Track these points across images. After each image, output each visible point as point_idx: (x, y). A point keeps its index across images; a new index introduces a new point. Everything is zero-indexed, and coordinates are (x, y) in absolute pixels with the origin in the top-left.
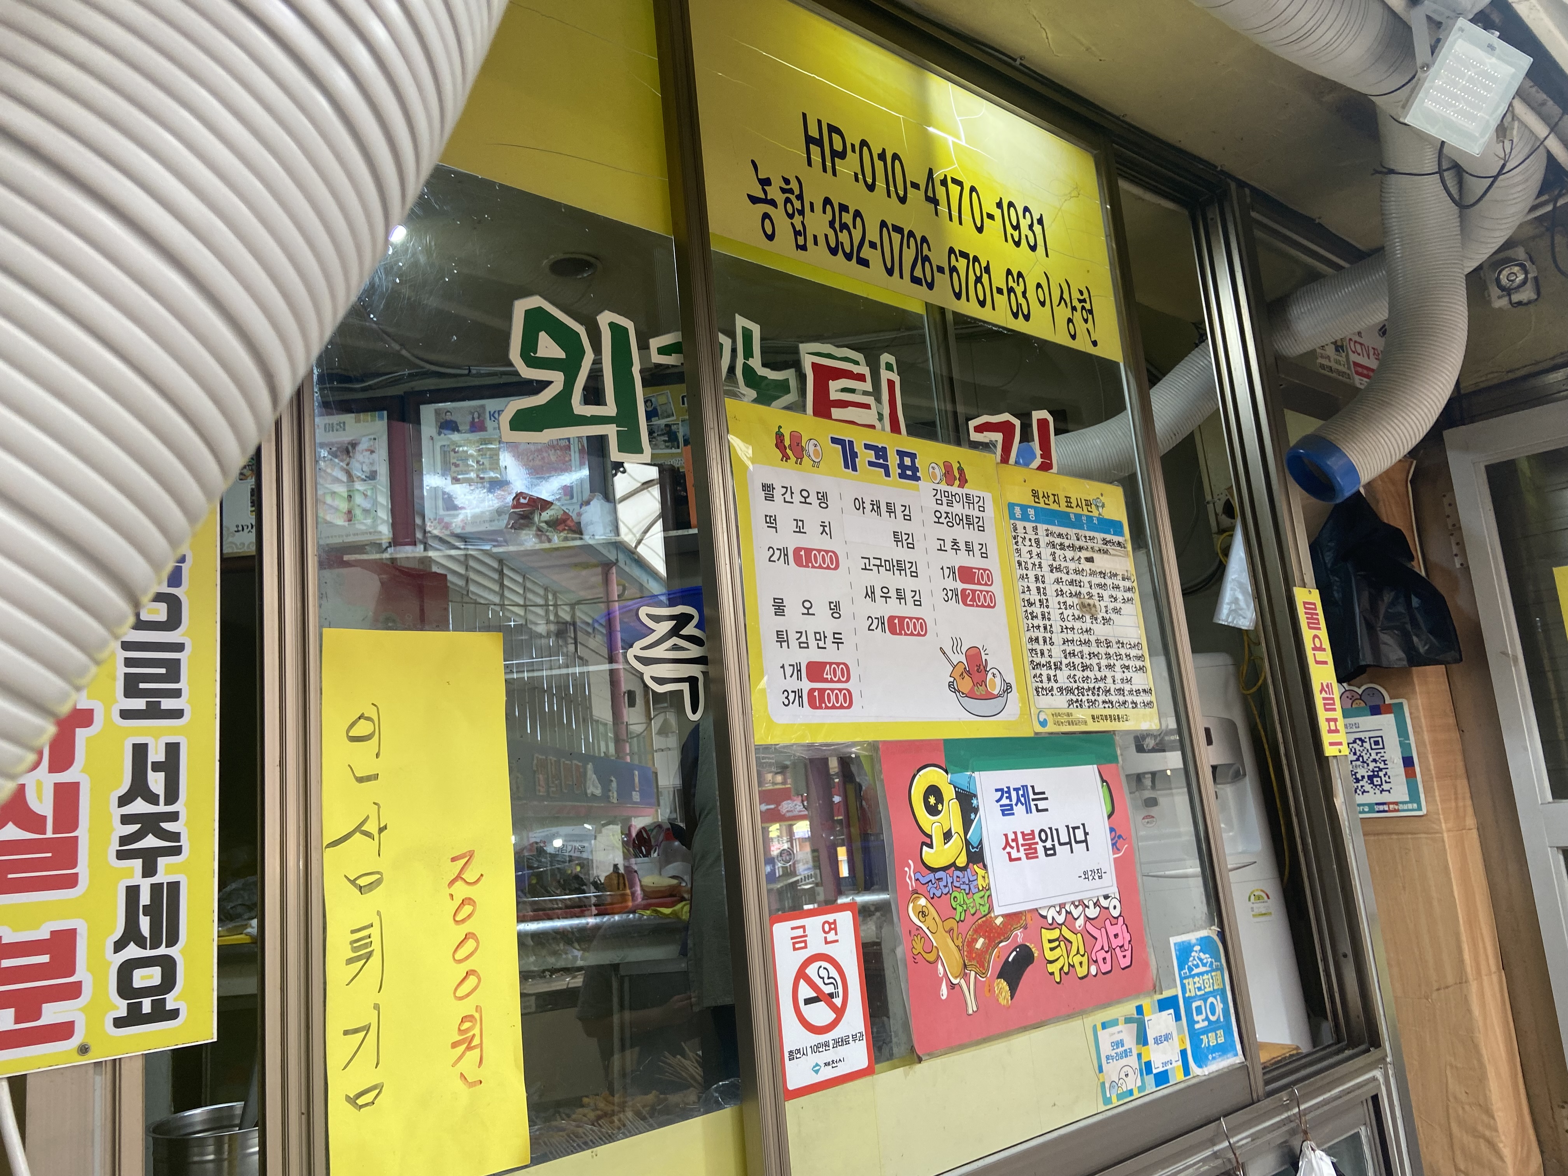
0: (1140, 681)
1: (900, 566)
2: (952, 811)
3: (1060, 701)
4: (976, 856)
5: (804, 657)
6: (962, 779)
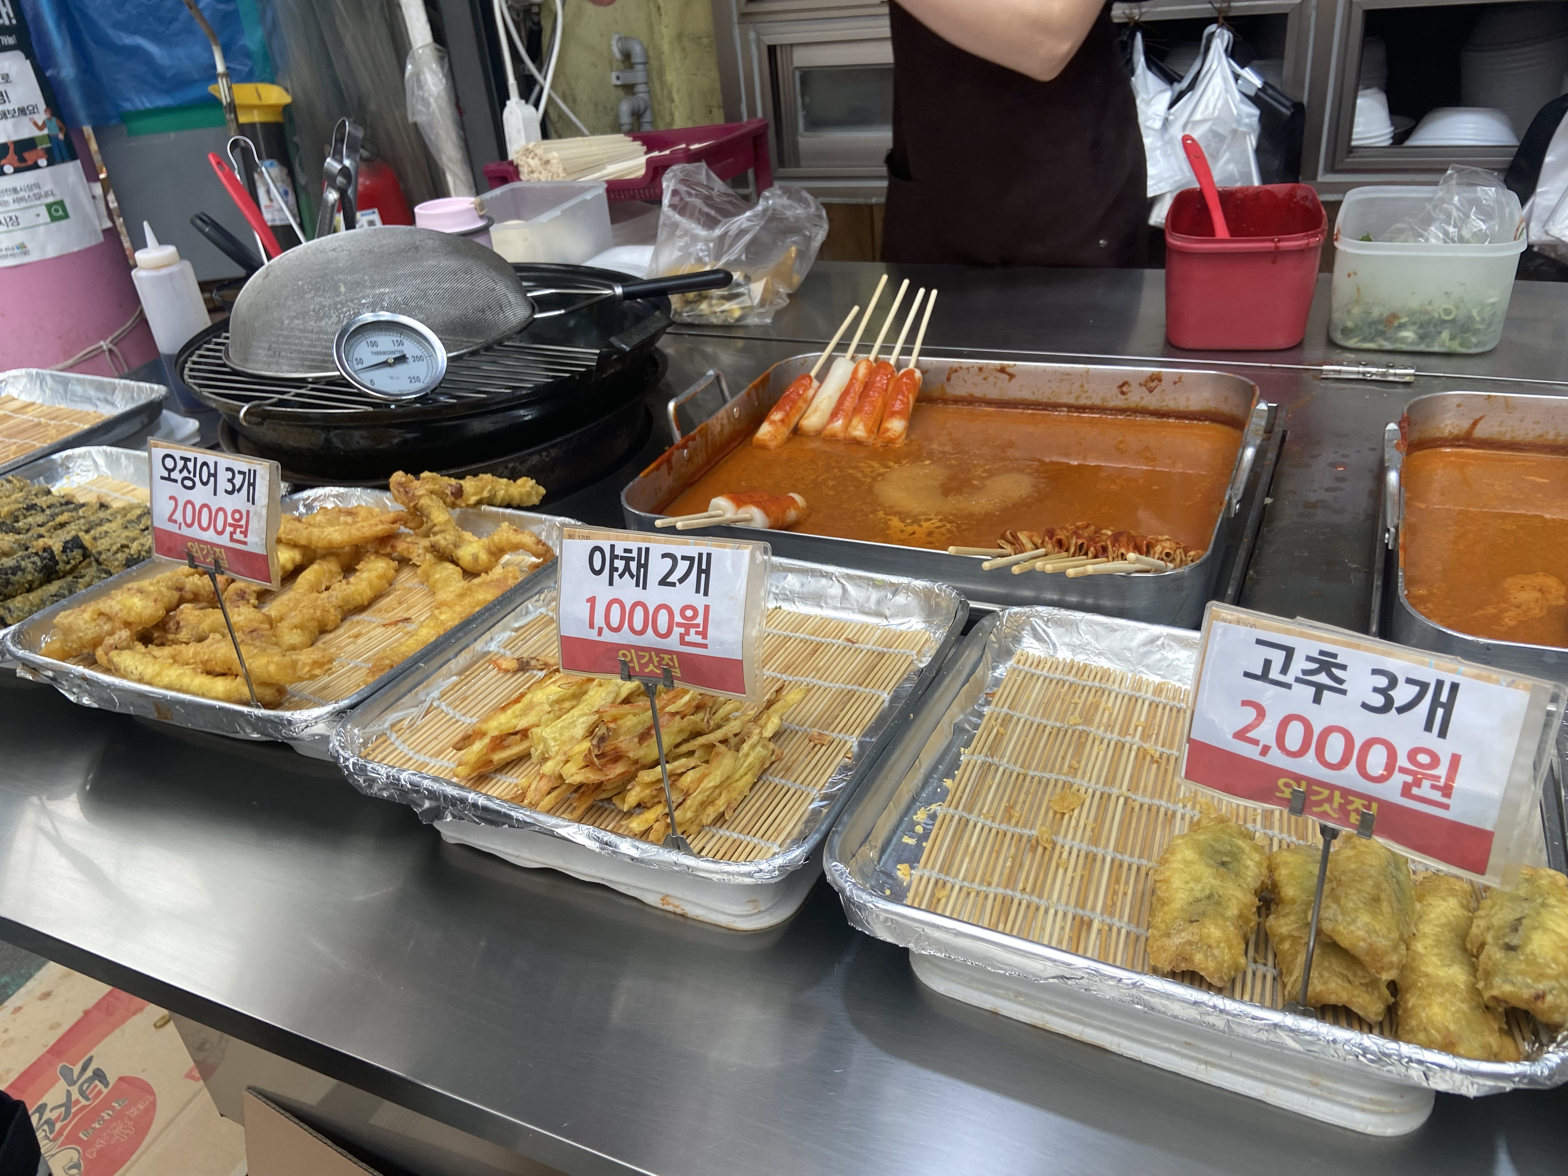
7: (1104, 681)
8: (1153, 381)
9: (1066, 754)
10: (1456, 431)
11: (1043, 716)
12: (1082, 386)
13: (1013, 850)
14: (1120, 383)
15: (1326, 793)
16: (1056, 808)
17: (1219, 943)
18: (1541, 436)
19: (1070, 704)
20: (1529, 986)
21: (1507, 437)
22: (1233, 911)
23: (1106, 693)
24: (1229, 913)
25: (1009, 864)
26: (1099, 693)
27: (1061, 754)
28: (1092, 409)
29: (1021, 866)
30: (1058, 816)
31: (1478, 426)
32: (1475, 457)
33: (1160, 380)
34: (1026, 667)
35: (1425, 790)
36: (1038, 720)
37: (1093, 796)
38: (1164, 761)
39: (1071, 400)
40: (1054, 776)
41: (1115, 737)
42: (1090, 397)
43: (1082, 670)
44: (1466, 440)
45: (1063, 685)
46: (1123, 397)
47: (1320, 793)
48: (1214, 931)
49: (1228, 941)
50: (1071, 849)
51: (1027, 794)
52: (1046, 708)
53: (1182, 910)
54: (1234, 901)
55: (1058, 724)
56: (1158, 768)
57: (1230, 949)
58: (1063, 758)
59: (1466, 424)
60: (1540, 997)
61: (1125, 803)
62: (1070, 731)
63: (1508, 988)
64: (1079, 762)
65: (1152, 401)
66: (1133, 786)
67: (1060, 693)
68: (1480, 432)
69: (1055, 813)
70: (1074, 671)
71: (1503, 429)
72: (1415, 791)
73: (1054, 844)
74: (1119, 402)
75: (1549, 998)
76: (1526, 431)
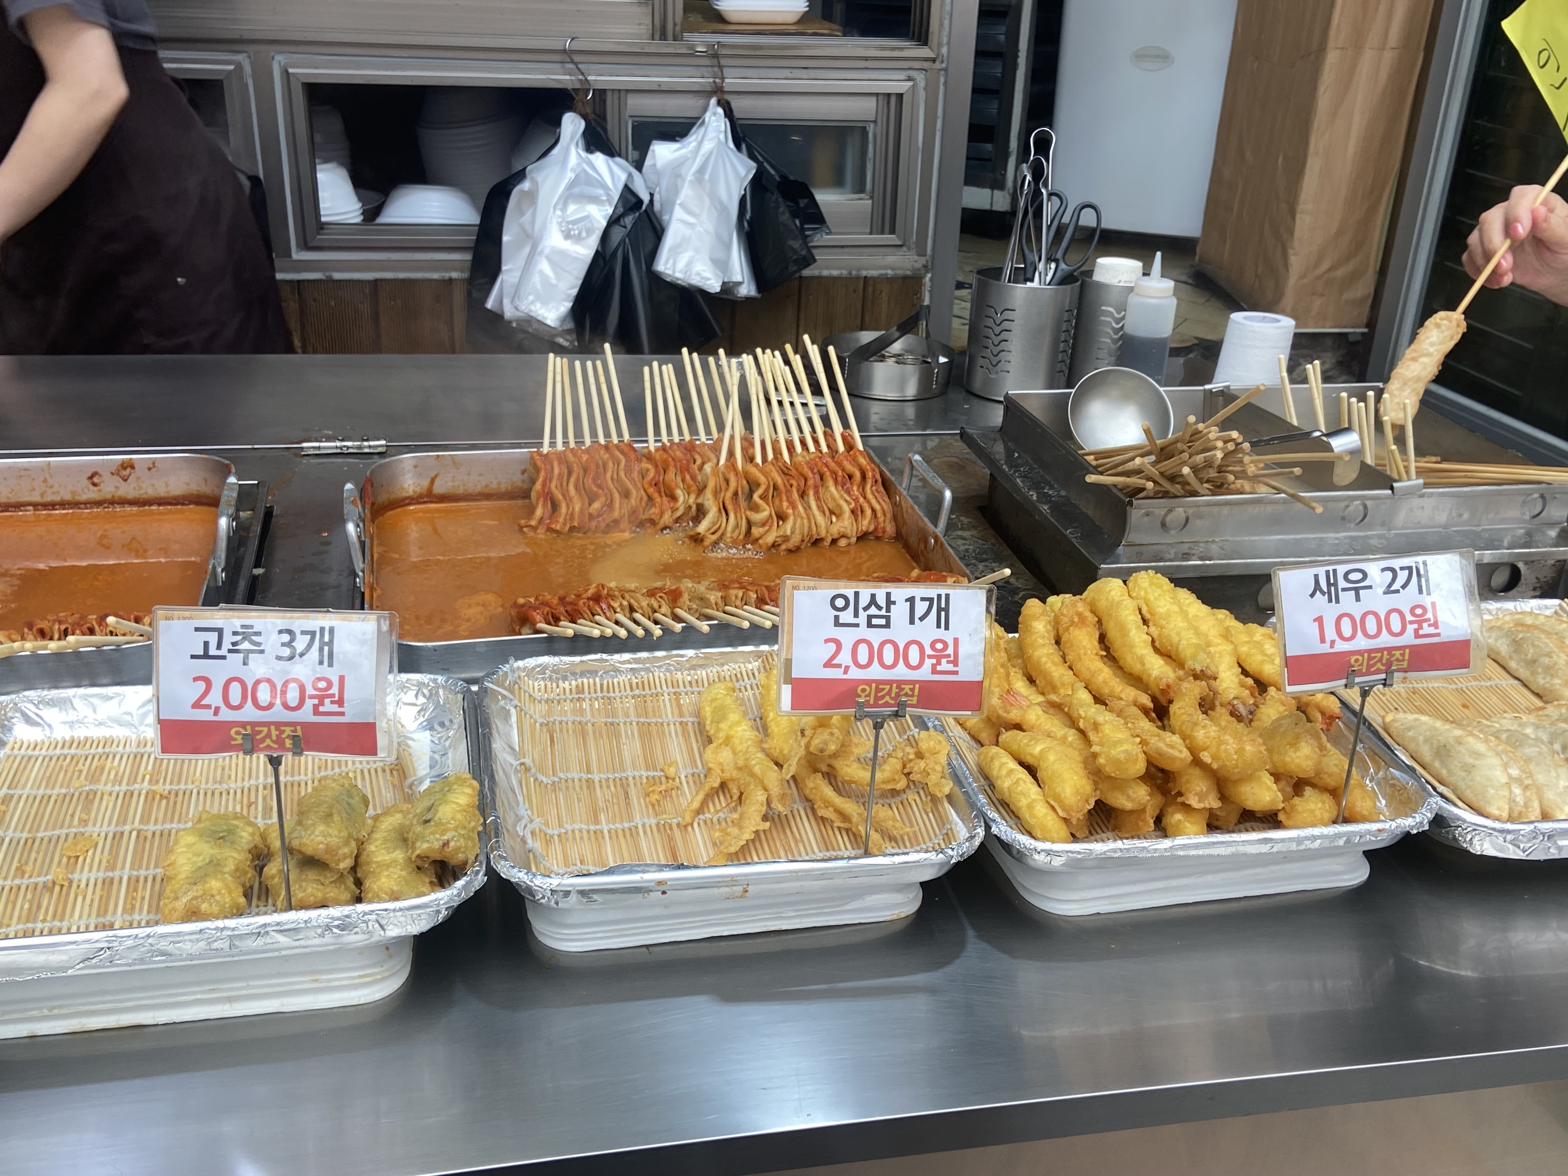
7: (108, 746)
8: (125, 468)
9: (74, 812)
10: (418, 490)
11: (46, 787)
12: (45, 481)
13: (29, 896)
14: (89, 474)
15: (265, 729)
16: (70, 854)
17: (220, 891)
18: (487, 486)
19: (74, 771)
20: (438, 840)
21: (461, 491)
22: (230, 866)
23: (111, 756)
24: (227, 869)
25: (26, 906)
26: (104, 757)
27: (70, 812)
28: (63, 504)
29: (39, 907)
30: (72, 860)
31: (436, 484)
32: (437, 511)
33: (133, 467)
34: (23, 751)
35: (328, 706)
36: (41, 792)
37: (106, 839)
38: (172, 796)
39: (36, 498)
40: (64, 831)
41: (124, 787)
42: (58, 493)
43: (82, 743)
44: (429, 496)
45: (65, 760)
46: (95, 489)
47: (261, 732)
48: (214, 884)
49: (227, 887)
50: (88, 880)
51: (38, 852)
52: (50, 781)
53: (187, 878)
54: (231, 860)
55: (64, 791)
56: (168, 803)
57: (230, 893)
58: (72, 816)
59: (425, 483)
60: (446, 844)
61: (138, 836)
62: (77, 794)
63: (425, 846)
64: (88, 814)
65: (128, 490)
66: (145, 820)
67: (62, 766)
68: (439, 489)
69: (69, 858)
70: (75, 745)
71: (456, 484)
72: (321, 709)
73: (71, 882)
74: (92, 494)
75: (452, 844)
76: (475, 483)
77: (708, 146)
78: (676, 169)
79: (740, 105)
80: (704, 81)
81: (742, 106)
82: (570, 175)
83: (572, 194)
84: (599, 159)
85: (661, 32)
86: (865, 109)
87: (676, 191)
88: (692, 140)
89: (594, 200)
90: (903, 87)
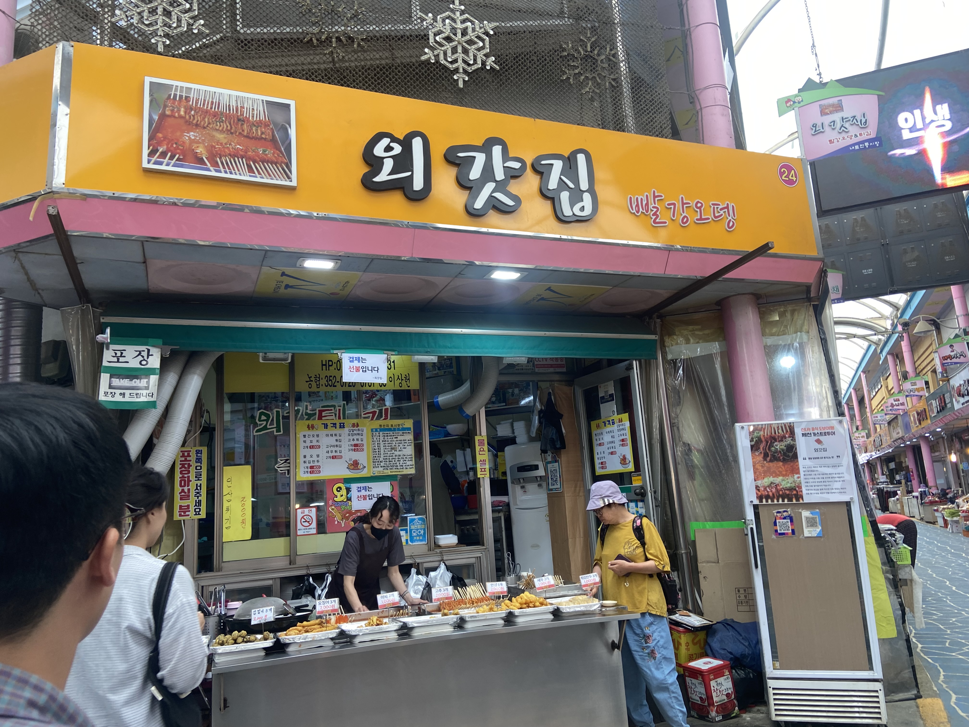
0: (409, 463)
1: (337, 446)
2: (344, 492)
3: (381, 469)
4: (349, 499)
5: (309, 465)
6: (348, 485)
77: (442, 571)
78: (436, 578)
79: (447, 563)
80: (440, 559)
81: (448, 563)
82: (414, 581)
83: (416, 584)
84: (420, 576)
85: (430, 550)
86: (473, 561)
87: (436, 582)
88: (438, 571)
89: (420, 585)
90: (480, 555)
